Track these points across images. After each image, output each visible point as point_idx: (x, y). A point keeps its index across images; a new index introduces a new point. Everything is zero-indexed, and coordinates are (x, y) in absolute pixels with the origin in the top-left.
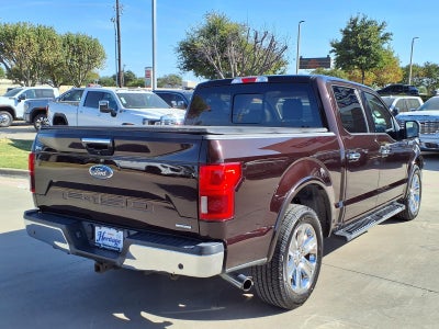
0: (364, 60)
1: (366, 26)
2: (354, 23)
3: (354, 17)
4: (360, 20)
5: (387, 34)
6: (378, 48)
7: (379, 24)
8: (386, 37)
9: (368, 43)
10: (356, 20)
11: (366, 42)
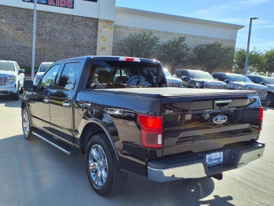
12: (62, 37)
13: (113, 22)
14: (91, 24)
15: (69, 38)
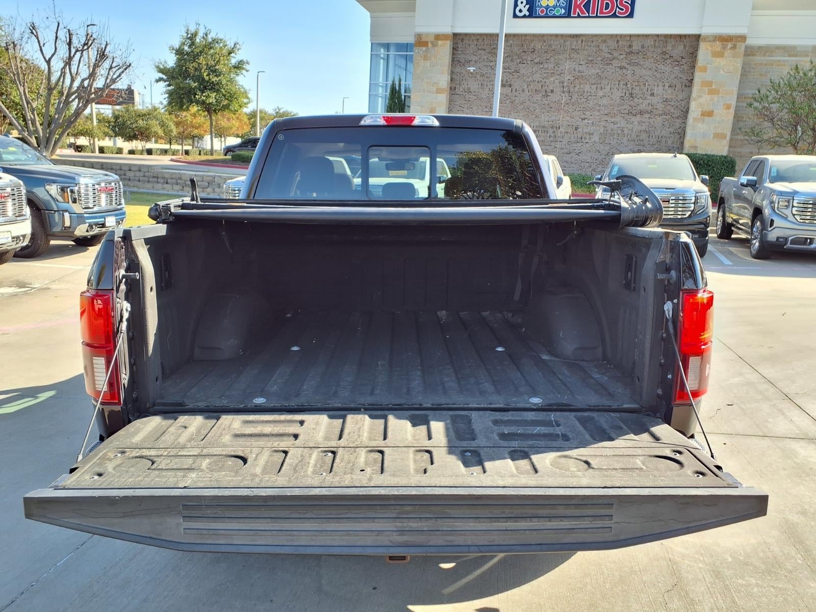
0: (212, 98)
1: (209, 46)
2: (192, 37)
3: (192, 29)
4: (201, 34)
5: (241, 62)
6: (231, 81)
7: (230, 44)
8: (239, 67)
9: (217, 73)
10: (195, 34)
11: (213, 71)
12: (601, 93)
13: (743, 38)
14: (678, 50)
15: (617, 94)
